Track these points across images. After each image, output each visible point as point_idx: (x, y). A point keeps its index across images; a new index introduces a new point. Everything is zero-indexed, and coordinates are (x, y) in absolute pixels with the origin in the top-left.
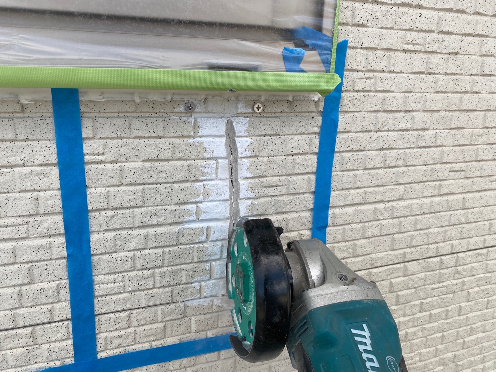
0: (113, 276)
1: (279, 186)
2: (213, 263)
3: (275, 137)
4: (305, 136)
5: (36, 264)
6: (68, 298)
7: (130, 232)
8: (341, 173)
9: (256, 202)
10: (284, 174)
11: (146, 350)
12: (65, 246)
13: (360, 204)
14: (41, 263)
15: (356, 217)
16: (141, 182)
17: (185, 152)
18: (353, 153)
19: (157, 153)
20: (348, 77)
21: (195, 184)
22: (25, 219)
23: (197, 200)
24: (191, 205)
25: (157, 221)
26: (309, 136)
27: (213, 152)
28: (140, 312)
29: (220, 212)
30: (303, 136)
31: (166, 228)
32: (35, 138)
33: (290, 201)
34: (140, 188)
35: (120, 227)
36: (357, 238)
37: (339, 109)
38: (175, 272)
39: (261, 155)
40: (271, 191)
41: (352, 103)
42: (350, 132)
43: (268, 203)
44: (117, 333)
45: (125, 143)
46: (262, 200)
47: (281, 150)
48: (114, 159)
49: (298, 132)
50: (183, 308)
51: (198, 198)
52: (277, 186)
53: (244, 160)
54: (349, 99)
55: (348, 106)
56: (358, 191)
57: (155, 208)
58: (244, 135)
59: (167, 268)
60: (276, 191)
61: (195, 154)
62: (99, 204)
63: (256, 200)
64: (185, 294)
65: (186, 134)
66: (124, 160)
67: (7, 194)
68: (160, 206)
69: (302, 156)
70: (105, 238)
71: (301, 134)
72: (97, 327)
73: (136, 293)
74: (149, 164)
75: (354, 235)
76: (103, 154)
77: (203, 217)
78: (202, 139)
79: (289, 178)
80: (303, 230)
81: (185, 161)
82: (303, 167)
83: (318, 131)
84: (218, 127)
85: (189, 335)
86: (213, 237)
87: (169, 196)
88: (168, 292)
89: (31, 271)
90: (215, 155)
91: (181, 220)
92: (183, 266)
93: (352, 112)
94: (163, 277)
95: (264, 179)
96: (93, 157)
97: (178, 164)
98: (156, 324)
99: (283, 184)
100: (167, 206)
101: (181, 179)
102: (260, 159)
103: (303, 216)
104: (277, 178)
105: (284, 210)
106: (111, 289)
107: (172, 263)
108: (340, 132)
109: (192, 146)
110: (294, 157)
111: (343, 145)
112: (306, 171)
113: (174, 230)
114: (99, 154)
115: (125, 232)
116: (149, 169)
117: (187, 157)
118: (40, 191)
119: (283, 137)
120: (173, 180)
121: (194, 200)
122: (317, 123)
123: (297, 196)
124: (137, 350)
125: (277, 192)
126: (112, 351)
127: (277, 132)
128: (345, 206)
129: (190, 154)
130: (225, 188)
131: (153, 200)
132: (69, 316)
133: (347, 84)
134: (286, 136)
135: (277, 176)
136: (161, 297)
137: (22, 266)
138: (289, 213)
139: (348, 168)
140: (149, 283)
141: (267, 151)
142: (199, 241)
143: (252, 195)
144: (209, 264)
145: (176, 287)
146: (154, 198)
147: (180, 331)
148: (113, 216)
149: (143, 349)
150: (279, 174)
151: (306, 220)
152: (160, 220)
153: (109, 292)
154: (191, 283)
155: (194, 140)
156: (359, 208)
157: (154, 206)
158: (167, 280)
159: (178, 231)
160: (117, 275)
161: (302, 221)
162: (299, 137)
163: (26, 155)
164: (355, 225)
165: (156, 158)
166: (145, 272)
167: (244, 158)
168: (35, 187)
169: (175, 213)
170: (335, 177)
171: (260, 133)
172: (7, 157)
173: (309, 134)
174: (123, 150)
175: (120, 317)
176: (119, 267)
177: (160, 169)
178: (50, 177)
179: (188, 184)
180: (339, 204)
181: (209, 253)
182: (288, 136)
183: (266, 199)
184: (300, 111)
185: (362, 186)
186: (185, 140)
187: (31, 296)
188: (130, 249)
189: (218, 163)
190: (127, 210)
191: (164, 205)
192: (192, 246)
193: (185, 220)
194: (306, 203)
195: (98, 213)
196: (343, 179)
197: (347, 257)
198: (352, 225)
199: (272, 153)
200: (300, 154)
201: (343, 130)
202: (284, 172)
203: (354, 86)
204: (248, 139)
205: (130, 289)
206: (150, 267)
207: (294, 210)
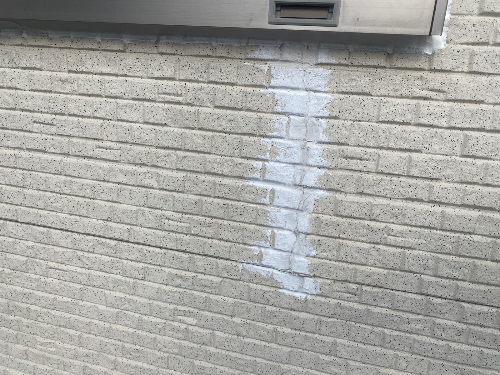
1: (364, 160)
2: (275, 231)
3: (365, 97)
4: (409, 100)
5: (124, 186)
7: (199, 176)
8: (462, 159)
9: (331, 173)
10: (372, 145)
13: (491, 209)
14: (128, 187)
15: (482, 227)
16: (211, 128)
17: (255, 103)
19: (228, 101)
20: (485, 23)
21: (262, 139)
22: (119, 145)
23: (263, 157)
24: (257, 162)
25: (223, 171)
26: (415, 101)
27: (285, 106)
28: (200, 259)
29: (286, 176)
30: (405, 100)
31: (231, 181)
33: (378, 182)
34: (211, 134)
35: (189, 169)
36: (478, 256)
38: (235, 228)
39: (344, 118)
40: (352, 164)
41: (489, 62)
42: (482, 102)
43: (347, 178)
44: (179, 272)
45: (200, 87)
46: (339, 173)
47: (372, 114)
49: (398, 93)
50: (240, 269)
51: (264, 155)
52: (361, 159)
53: (320, 120)
54: (485, 55)
55: (482, 65)
56: (490, 189)
57: (223, 157)
58: (323, 90)
59: (228, 222)
60: (360, 165)
61: (265, 106)
62: (174, 143)
63: (332, 171)
64: (243, 256)
65: (258, 83)
66: (199, 104)
68: (227, 156)
69: (401, 126)
71: (402, 97)
73: (198, 238)
74: (220, 111)
75: (474, 251)
76: (181, 95)
77: (267, 177)
78: (276, 91)
79: (380, 152)
80: (393, 223)
81: (255, 113)
82: (401, 141)
84: (292, 78)
86: (277, 202)
87: (236, 148)
88: (226, 247)
89: (119, 191)
90: (287, 109)
91: (245, 175)
92: (243, 225)
93: (489, 74)
94: (224, 229)
95: (344, 148)
97: (247, 115)
98: (213, 277)
99: (371, 158)
100: (233, 158)
101: (248, 132)
102: (341, 122)
103: (395, 205)
104: (362, 149)
105: (368, 192)
106: (177, 227)
107: (233, 218)
109: (264, 97)
110: (390, 126)
111: (468, 120)
112: (404, 147)
113: (237, 184)
114: (178, 95)
115: (195, 175)
116: (219, 116)
117: (256, 108)
118: (131, 122)
119: (377, 98)
120: (241, 132)
121: (260, 157)
123: (389, 178)
125: (361, 167)
126: (174, 288)
127: (367, 90)
128: (464, 206)
129: (260, 105)
130: (294, 149)
131: (221, 148)
133: (483, 33)
134: (381, 98)
135: (363, 146)
136: (220, 250)
137: (114, 185)
138: (375, 197)
139: (474, 153)
141: (352, 113)
142: (262, 202)
143: (325, 163)
144: (270, 231)
145: (235, 244)
146: (222, 147)
148: (185, 157)
150: (365, 144)
151: (399, 212)
152: (226, 171)
153: (174, 229)
154: (251, 245)
155: (266, 90)
156: (488, 214)
157: (222, 155)
158: (226, 234)
159: (242, 186)
161: (392, 212)
162: (399, 101)
163: (124, 89)
164: (480, 237)
165: (227, 105)
166: (208, 220)
167: (322, 117)
168: (127, 118)
169: (240, 166)
171: (344, 90)
172: (111, 89)
173: (414, 98)
174: (198, 94)
175: (182, 258)
177: (230, 117)
179: (256, 139)
180: (453, 201)
181: (270, 218)
182: (383, 98)
183: (345, 173)
184: (402, 66)
186: (257, 89)
187: (117, 212)
189: (290, 119)
190: (197, 154)
191: (231, 157)
192: (255, 206)
193: (249, 176)
194: (401, 189)
195: (174, 152)
196: (465, 167)
197: (459, 277)
198: (472, 236)
199: (358, 116)
200: (399, 123)
201: (470, 99)
202: (372, 143)
203: (496, 37)
204: (329, 96)
205: (193, 232)
206: (212, 215)
207: (382, 195)
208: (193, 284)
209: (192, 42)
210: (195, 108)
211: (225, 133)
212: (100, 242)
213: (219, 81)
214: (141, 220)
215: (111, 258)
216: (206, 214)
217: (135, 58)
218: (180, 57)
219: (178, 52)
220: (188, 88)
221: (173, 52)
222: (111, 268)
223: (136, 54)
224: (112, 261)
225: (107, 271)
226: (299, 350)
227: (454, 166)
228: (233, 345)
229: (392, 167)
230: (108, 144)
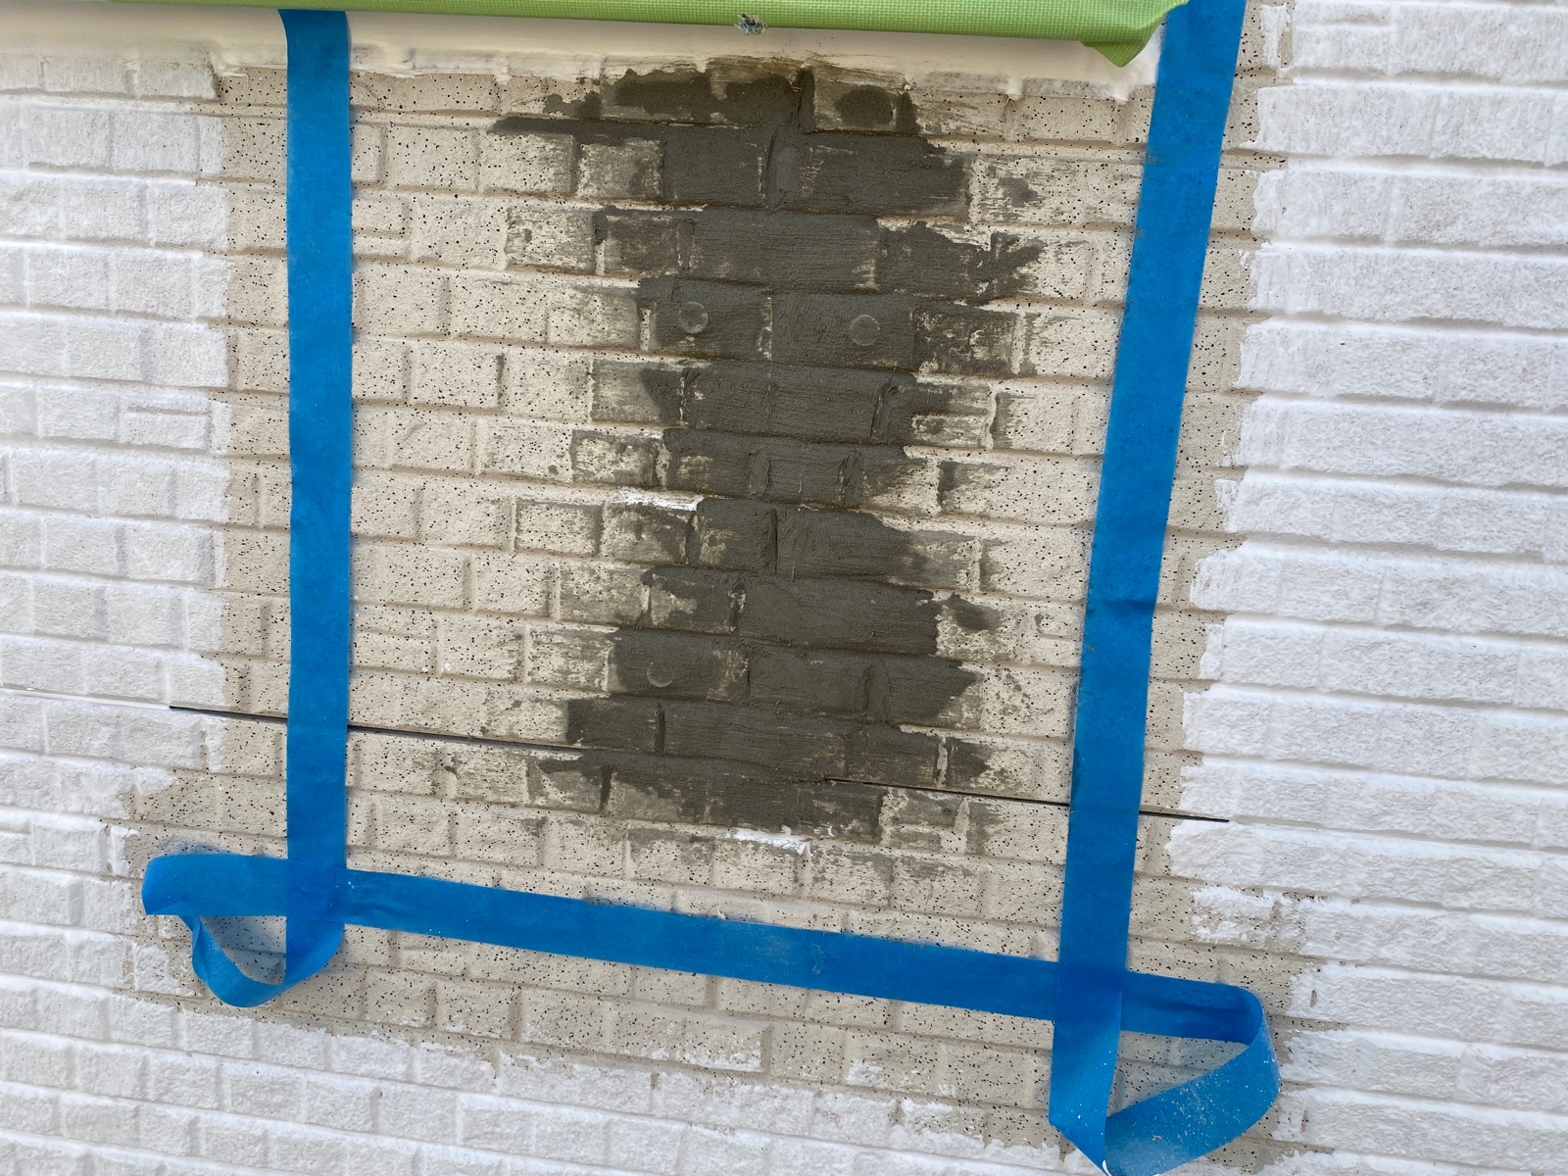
0: (404, 618)
1: (956, 413)
4: (1073, 234)
6: (287, 654)
7: (464, 486)
8: (1228, 399)
11: (479, 888)
12: (289, 493)
13: (1316, 542)
14: (233, 533)
16: (499, 332)
18: (1287, 325)
19: (549, 247)
22: (205, 400)
25: (539, 468)
26: (1090, 236)
27: (722, 260)
30: (1063, 233)
31: (568, 496)
32: (241, 174)
33: (997, 478)
35: (433, 465)
37: (1225, 140)
38: (585, 646)
45: (462, 207)
48: (430, 253)
49: (1043, 214)
52: (947, 412)
57: (538, 423)
59: (560, 627)
61: (664, 262)
62: (382, 383)
66: (458, 261)
67: (171, 325)
68: (551, 420)
70: (390, 491)
71: (1054, 224)
72: (350, 770)
73: (468, 685)
74: (526, 279)
75: (1278, 668)
76: (402, 233)
79: (1000, 389)
81: (634, 284)
82: (1056, 352)
83: (1126, 220)
85: (617, 883)
86: (708, 554)
88: (557, 707)
94: (548, 651)
96: (376, 241)
99: (974, 407)
103: (1050, 543)
104: (949, 381)
105: (972, 509)
106: (397, 654)
107: (575, 615)
108: (1222, 233)
109: (657, 235)
110: (1024, 311)
111: (1236, 287)
112: (1067, 370)
114: (389, 234)
115: (449, 484)
116: (523, 294)
118: (243, 324)
119: (983, 229)
120: (591, 341)
122: (1123, 187)
123: (1028, 464)
124: (456, 879)
125: (947, 434)
129: (648, 260)
131: (531, 395)
132: (284, 708)
134: (995, 230)
135: (950, 375)
138: (992, 523)
140: (505, 663)
142: (662, 559)
146: (534, 391)
147: (589, 860)
148: (416, 428)
149: (472, 881)
151: (1062, 563)
153: (388, 659)
157: (534, 418)
158: (557, 665)
160: (418, 614)
162: (1047, 236)
164: (1292, 625)
165: (545, 261)
166: (496, 624)
167: (831, 292)
168: (231, 312)
170: (1198, 413)
173: (1086, 227)
174: (456, 229)
175: (413, 754)
176: (424, 589)
177: (554, 298)
178: (269, 290)
180: (1212, 526)
182: (1000, 230)
185: (1323, 466)
188: (456, 540)
190: (457, 416)
191: (565, 421)
195: (381, 413)
197: (1243, 750)
198: (1271, 622)
199: (934, 285)
200: (1050, 303)
201: (1237, 225)
206: (510, 609)
208: (452, 839)
209: (433, 71)
210: (444, 272)
211: (544, 346)
213: (520, 186)
214: (279, 637)
216: (491, 607)
217: (254, 122)
218: (397, 119)
219: (388, 101)
220: (421, 212)
221: (373, 103)
223: (255, 110)
227: (1209, 420)
228: (586, 1029)
229: (1037, 429)
230: (167, 397)
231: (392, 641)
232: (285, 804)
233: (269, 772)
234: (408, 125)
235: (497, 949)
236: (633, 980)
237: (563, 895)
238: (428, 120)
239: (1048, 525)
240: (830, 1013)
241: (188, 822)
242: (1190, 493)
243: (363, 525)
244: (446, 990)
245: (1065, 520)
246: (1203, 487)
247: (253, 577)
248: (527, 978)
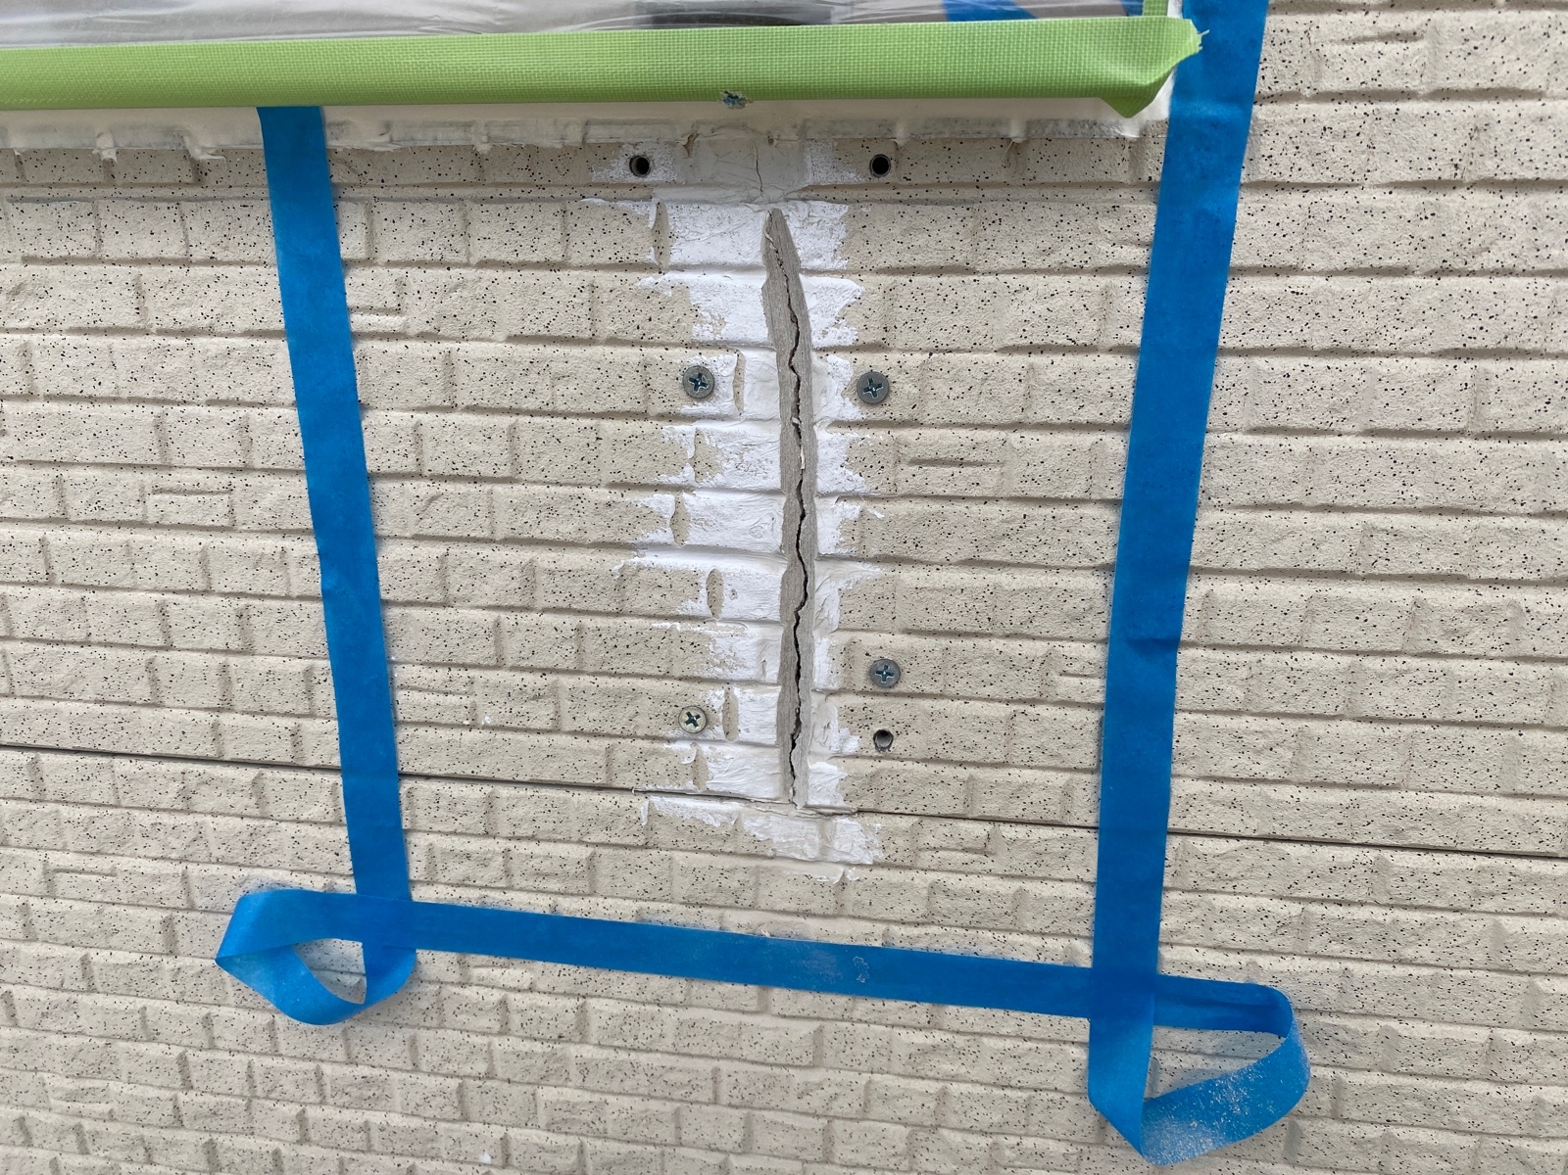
0: (442, 674)
1: (970, 464)
2: (736, 691)
3: (956, 279)
4: (1085, 278)
5: (256, 602)
6: (334, 712)
7: (486, 551)
8: (1250, 439)
9: (877, 511)
10: (990, 418)
11: (538, 915)
12: (317, 565)
13: (1342, 575)
14: (268, 603)
15: (1323, 627)
16: (506, 403)
17: (631, 318)
18: (1311, 361)
19: (546, 317)
20: (1284, 36)
21: (666, 427)
22: (225, 479)
23: (674, 480)
24: (657, 496)
25: (558, 531)
26: (1103, 281)
27: (722, 322)
28: (519, 799)
29: (752, 531)
30: (1074, 278)
31: (588, 557)
32: (231, 258)
33: (1015, 526)
34: (506, 421)
35: (454, 533)
36: (1317, 711)
37: (1244, 173)
38: (617, 696)
39: (900, 345)
40: (938, 479)
41: (1304, 149)
42: (1292, 270)
43: (925, 521)
44: (459, 844)
45: (455, 280)
46: (903, 508)
47: (980, 327)
48: (428, 328)
49: (1053, 260)
50: (644, 817)
51: (676, 474)
52: (961, 463)
53: (832, 358)
54: (1291, 130)
55: (1284, 162)
56: (1334, 519)
57: (553, 489)
58: (830, 266)
59: (592, 679)
60: (961, 480)
61: (665, 327)
62: (395, 457)
63: (881, 505)
64: (649, 772)
65: (633, 258)
66: (458, 334)
67: (182, 408)
68: (566, 484)
69: (1069, 357)
70: (414, 559)
71: (1064, 270)
72: (406, 814)
73: (509, 735)
74: (527, 351)
75: (1304, 697)
76: (398, 311)
77: (695, 537)
78: (688, 277)
79: (1014, 437)
80: (1071, 639)
81: (636, 350)
82: (1072, 401)
83: (1143, 263)
84: (735, 237)
85: (666, 906)
86: (730, 607)
87: (591, 459)
88: (595, 753)
89: (244, 619)
90: (728, 332)
91: (626, 538)
92: (639, 683)
93: (1306, 187)
94: (582, 702)
95: (908, 434)
96: (373, 318)
97: (610, 358)
98: (566, 846)
99: (988, 457)
100: (586, 489)
101: (621, 406)
102: (894, 357)
103: (1071, 586)
104: (963, 433)
105: (990, 556)
106: (438, 709)
107: (605, 668)
108: (1243, 271)
109: (655, 300)
110: (1037, 359)
111: (1258, 326)
112: (1083, 417)
113: (608, 565)
114: (387, 311)
115: (472, 550)
116: (527, 365)
117: (637, 334)
118: (252, 405)
119: (991, 278)
120: (598, 409)
121: (664, 479)
122: (1135, 229)
123: (1047, 511)
124: (516, 907)
125: (962, 485)
126: (450, 890)
127: (960, 258)
128: (1268, 573)
129: (648, 325)
130: (764, 449)
131: (543, 462)
132: (336, 761)
133: (1281, 66)
134: (1002, 278)
135: (963, 426)
136: (577, 764)
137: (226, 601)
138: (1013, 570)
139: (1283, 420)
140: (542, 715)
141: (923, 330)
142: (685, 613)
143: (860, 484)
144: (721, 693)
145: (623, 741)
146: (546, 458)
147: (639, 887)
148: (433, 499)
149: (530, 909)
150: (970, 419)
151: (1084, 605)
152: (567, 529)
153: (430, 715)
154: (669, 741)
155: (661, 279)
156: (1336, 590)
157: (548, 484)
158: (592, 715)
159: (620, 570)
160: (454, 672)
161: (1066, 607)
162: (1057, 282)
163: (213, 304)
164: (1318, 657)
165: (544, 332)
166: (530, 678)
167: (836, 349)
168: (238, 393)
169: (609, 512)
170: (1220, 453)
171: (893, 262)
172: (173, 306)
173: (1098, 271)
174: (452, 303)
175: (463, 800)
176: (457, 649)
177: (557, 367)
178: (274, 371)
179: (648, 426)
180: (1236, 563)
181: (717, 656)
182: (1009, 278)
183: (920, 507)
184: (1057, 179)
185: (1350, 502)
186: (632, 276)
187: (247, 683)
188: (483, 602)
189: (740, 363)
190: (472, 485)
191: (579, 486)
192: (667, 624)
193: (640, 539)
194: (1087, 541)
195: (397, 485)
196: (1260, 462)
197: (1270, 776)
198: (1298, 655)
199: (942, 338)
200: (1063, 350)
201: (1259, 262)
202: (992, 415)
203: (1318, 75)
204: (848, 283)
205: (488, 720)
206: (542, 665)
207: (1033, 560)
208: (508, 873)
209: (411, 144)
210: (445, 345)
211: (552, 414)
212: (205, 777)
213: (512, 258)
214: (324, 697)
215: (246, 821)
216: (524, 664)
217: (237, 204)
218: (380, 193)
219: (369, 176)
220: (415, 288)
221: (354, 179)
222: (251, 849)
223: (236, 192)
224: (251, 830)
225: (241, 860)
226: (840, 1024)
227: (1232, 460)
228: (648, 1032)
229: (1053, 478)
230: (189, 478)
231: (432, 698)
232: (348, 847)
233: (329, 819)
234: (391, 199)
235: (560, 966)
236: (689, 991)
237: (616, 919)
238: (411, 193)
239: (1069, 568)
240: (876, 1014)
241: (261, 862)
242: (1212, 534)
243: (392, 592)
244: (517, 1000)
245: (1086, 562)
246: (1226, 527)
247: (291, 642)
248: (589, 991)
